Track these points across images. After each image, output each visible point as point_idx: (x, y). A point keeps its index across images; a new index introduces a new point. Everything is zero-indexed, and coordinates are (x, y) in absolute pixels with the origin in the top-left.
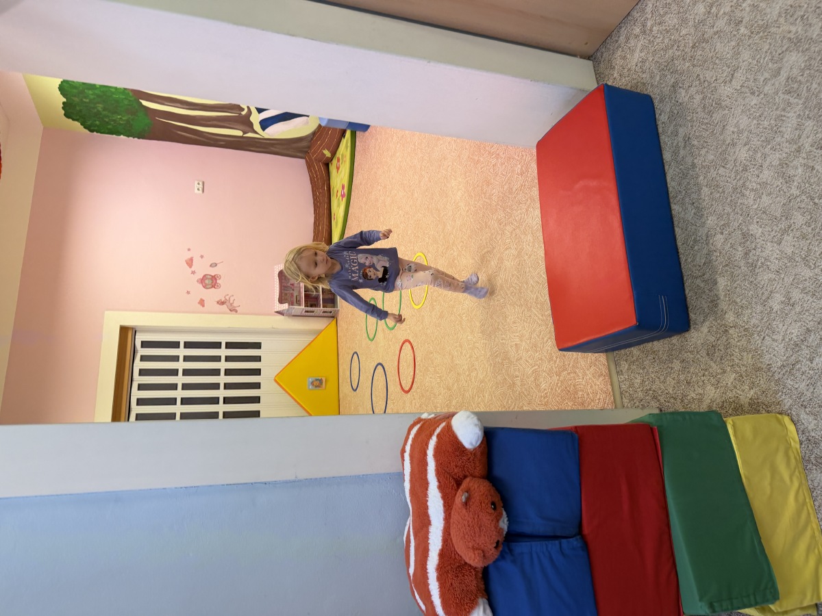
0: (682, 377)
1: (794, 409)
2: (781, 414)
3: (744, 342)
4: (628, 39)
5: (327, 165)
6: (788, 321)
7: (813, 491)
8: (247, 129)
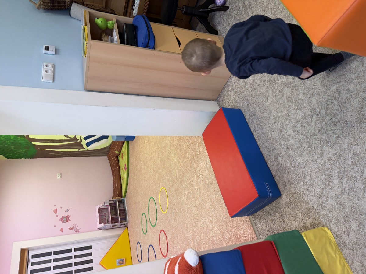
1: (328, 224)
2: (323, 227)
3: (300, 199)
4: (228, 92)
5: (117, 157)
6: (314, 186)
8: (80, 147)
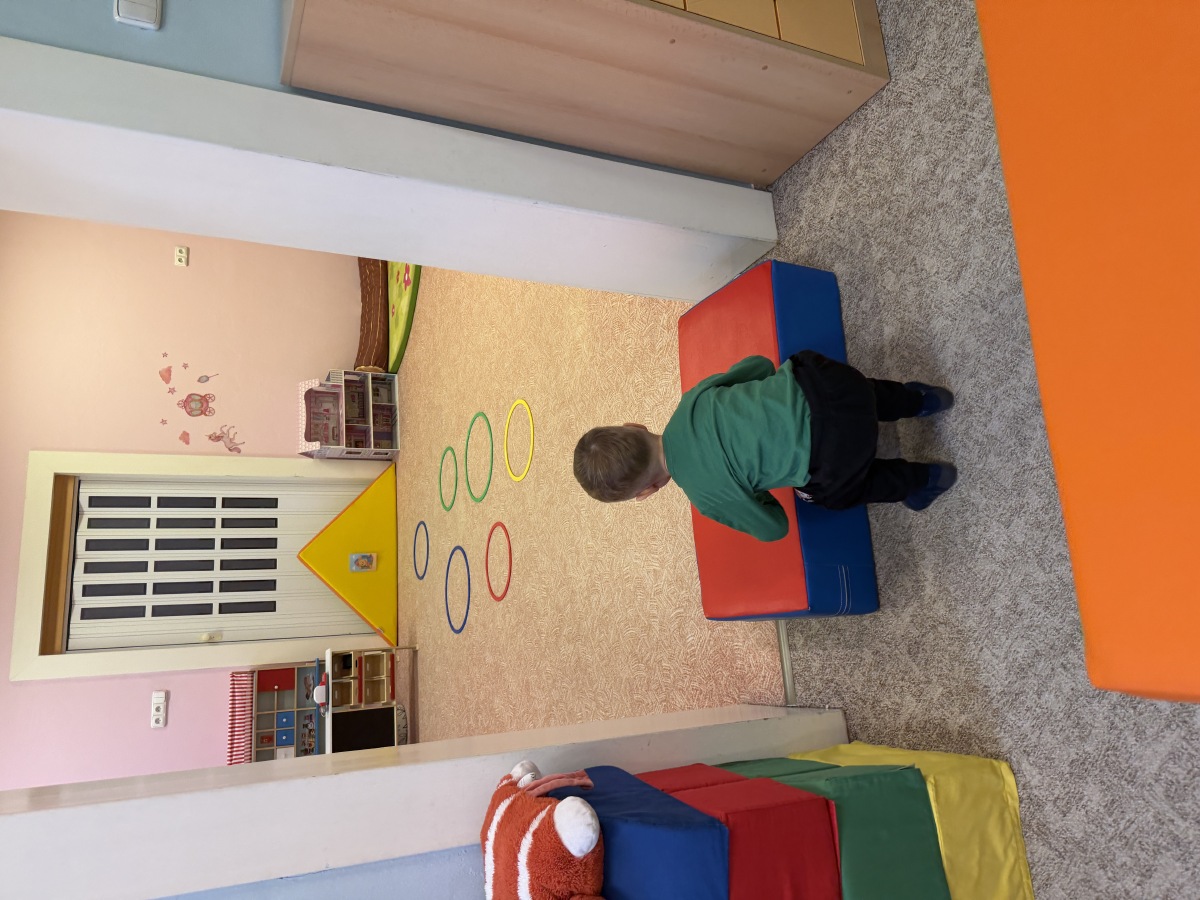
0: (875, 675)
1: (1014, 754)
2: (997, 758)
3: (955, 648)
4: (821, 177)
7: (1032, 868)
